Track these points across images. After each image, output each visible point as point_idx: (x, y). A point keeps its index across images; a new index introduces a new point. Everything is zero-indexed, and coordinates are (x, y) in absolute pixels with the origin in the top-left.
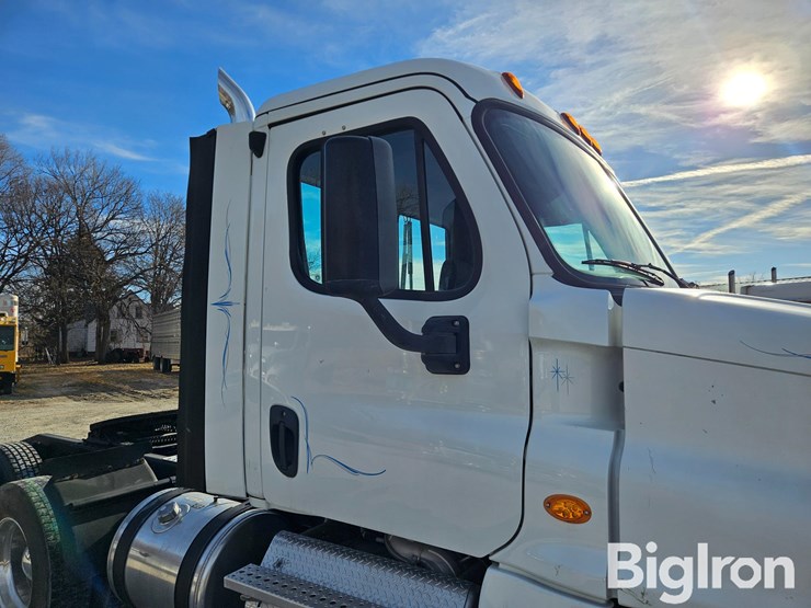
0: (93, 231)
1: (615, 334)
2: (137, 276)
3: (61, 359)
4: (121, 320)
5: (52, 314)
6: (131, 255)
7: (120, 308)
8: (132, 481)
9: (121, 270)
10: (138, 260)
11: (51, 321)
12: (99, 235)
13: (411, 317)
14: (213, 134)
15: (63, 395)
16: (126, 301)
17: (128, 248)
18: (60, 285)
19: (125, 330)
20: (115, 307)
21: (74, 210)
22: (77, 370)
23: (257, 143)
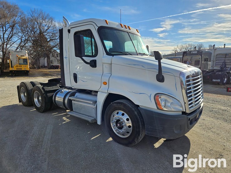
0: (43, 33)
1: (111, 62)
2: (56, 46)
3: (39, 68)
4: (53, 58)
5: (35, 56)
6: (54, 39)
7: (52, 54)
8: (56, 88)
9: (52, 44)
10: (56, 41)
11: (35, 58)
12: (45, 34)
13: (88, 60)
14: (62, 29)
15: (41, 76)
16: (54, 52)
17: (53, 37)
18: (37, 48)
19: (54, 60)
20: (51, 54)
21: (38, 27)
22: (43, 70)
23: (69, 31)
